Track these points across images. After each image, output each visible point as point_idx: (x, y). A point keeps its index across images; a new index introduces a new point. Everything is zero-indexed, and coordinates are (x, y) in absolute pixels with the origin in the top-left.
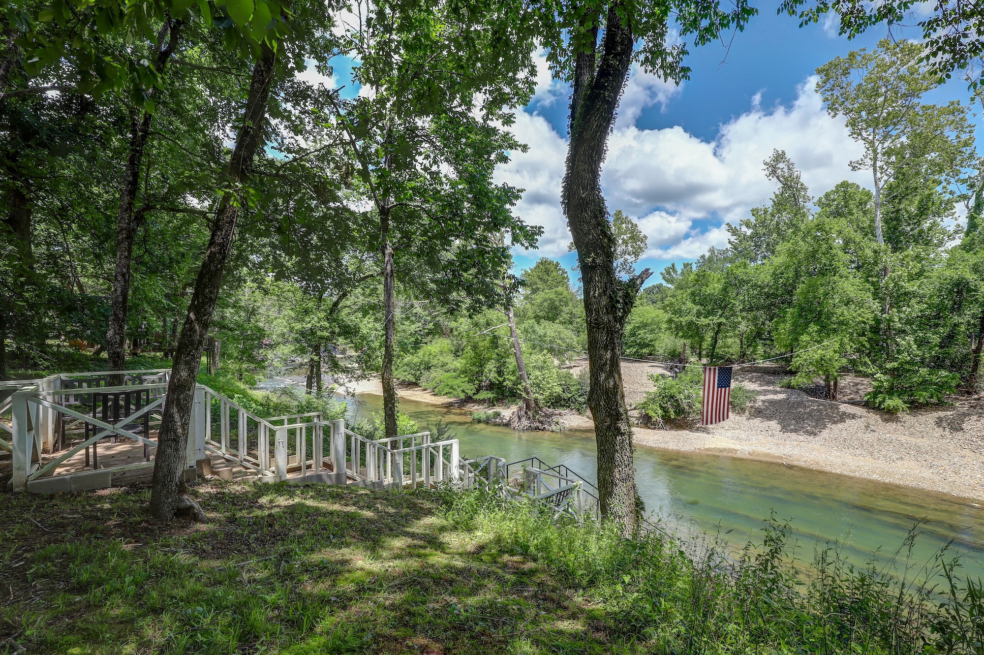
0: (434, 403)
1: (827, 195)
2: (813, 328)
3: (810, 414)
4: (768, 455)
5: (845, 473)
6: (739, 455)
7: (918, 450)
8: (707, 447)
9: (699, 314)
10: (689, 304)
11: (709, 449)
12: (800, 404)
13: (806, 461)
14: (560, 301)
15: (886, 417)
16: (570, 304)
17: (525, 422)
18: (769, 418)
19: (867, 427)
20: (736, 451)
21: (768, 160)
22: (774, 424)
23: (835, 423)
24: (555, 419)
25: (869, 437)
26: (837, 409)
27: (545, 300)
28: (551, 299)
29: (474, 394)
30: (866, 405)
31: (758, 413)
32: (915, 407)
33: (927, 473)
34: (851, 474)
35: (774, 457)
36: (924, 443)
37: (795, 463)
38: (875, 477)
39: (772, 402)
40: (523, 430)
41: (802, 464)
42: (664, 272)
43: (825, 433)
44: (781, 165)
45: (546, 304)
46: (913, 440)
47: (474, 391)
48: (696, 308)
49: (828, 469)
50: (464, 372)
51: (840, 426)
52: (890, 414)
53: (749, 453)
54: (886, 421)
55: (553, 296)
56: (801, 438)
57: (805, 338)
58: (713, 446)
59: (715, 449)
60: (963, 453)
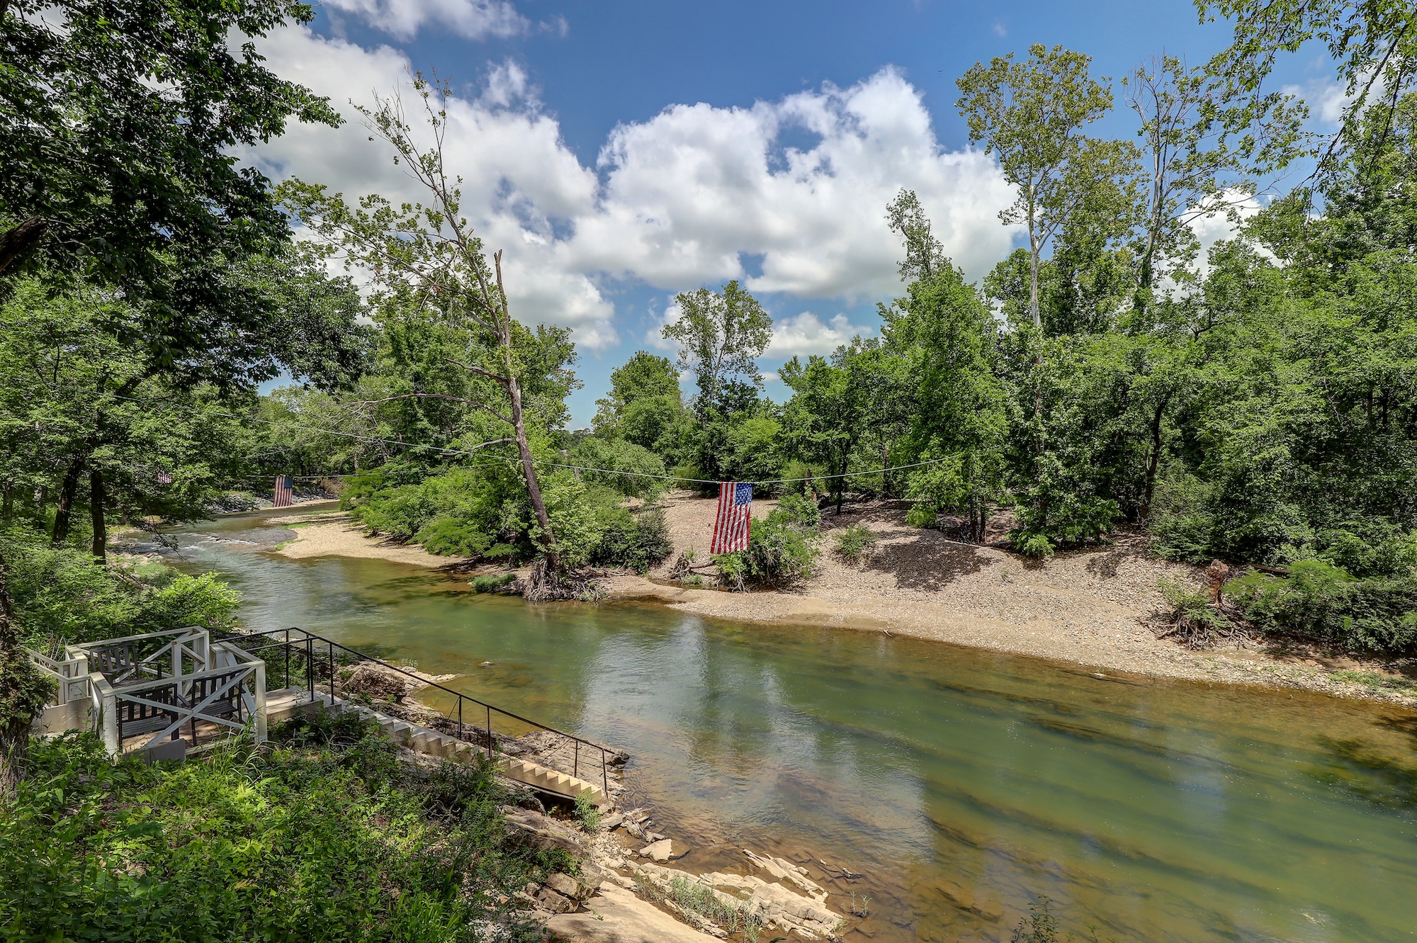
0: (430, 565)
1: (999, 267)
2: (935, 440)
3: (937, 562)
4: (869, 621)
5: (959, 641)
6: (831, 623)
7: (1058, 605)
8: (790, 613)
9: (815, 427)
10: (804, 413)
11: (792, 617)
12: (930, 549)
13: (914, 628)
14: (662, 413)
15: (1030, 562)
16: (676, 419)
17: (544, 589)
18: (887, 570)
19: (1004, 577)
20: (828, 616)
21: (892, 204)
22: (891, 578)
23: (967, 573)
24: (592, 582)
25: (1004, 590)
26: (973, 553)
27: (639, 413)
28: (647, 411)
29: (486, 549)
30: (1009, 548)
31: (877, 563)
32: (1065, 549)
33: (1059, 636)
34: (965, 643)
35: (876, 623)
36: (1065, 595)
37: (900, 631)
38: (994, 644)
39: (896, 549)
40: (539, 600)
41: (909, 632)
42: (783, 368)
43: (951, 588)
44: (909, 212)
45: (641, 418)
46: (1053, 593)
47: (487, 545)
48: (811, 418)
49: (939, 636)
50: (475, 516)
51: (971, 577)
52: (1033, 559)
53: (845, 620)
54: (1029, 567)
55: (653, 407)
56: (920, 595)
57: (925, 455)
58: (799, 612)
59: (800, 616)
60: (1108, 606)
